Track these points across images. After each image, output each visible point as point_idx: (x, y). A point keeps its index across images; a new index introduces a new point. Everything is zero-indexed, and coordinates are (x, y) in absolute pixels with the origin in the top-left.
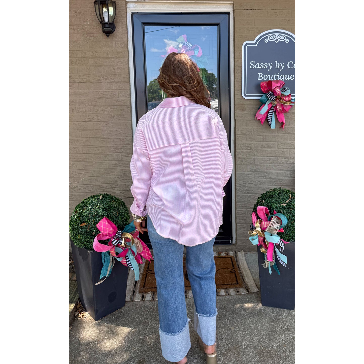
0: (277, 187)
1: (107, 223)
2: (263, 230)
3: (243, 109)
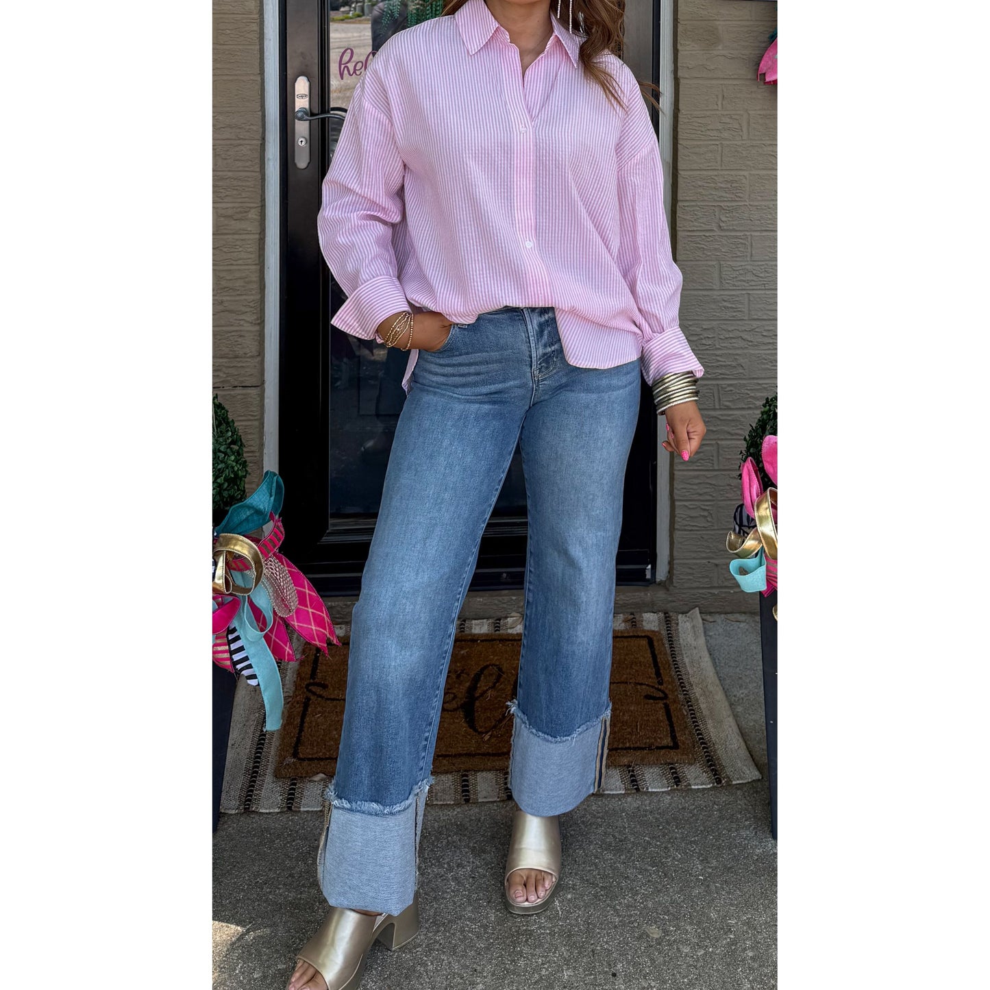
3: (710, 38)
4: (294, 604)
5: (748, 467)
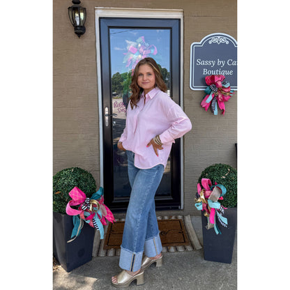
0: (218, 163)
1: (77, 192)
2: (206, 198)
4: (106, 214)
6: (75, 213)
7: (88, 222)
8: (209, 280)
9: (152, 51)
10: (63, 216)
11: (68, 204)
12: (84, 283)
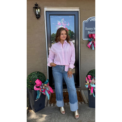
1: (38, 81)
2: (90, 83)
3: (83, 43)
4: (50, 89)
5: (86, 78)
6: (38, 89)
7: (43, 93)
8: (91, 115)
9: (67, 24)
10: (33, 90)
11: (35, 86)
12: (42, 117)
